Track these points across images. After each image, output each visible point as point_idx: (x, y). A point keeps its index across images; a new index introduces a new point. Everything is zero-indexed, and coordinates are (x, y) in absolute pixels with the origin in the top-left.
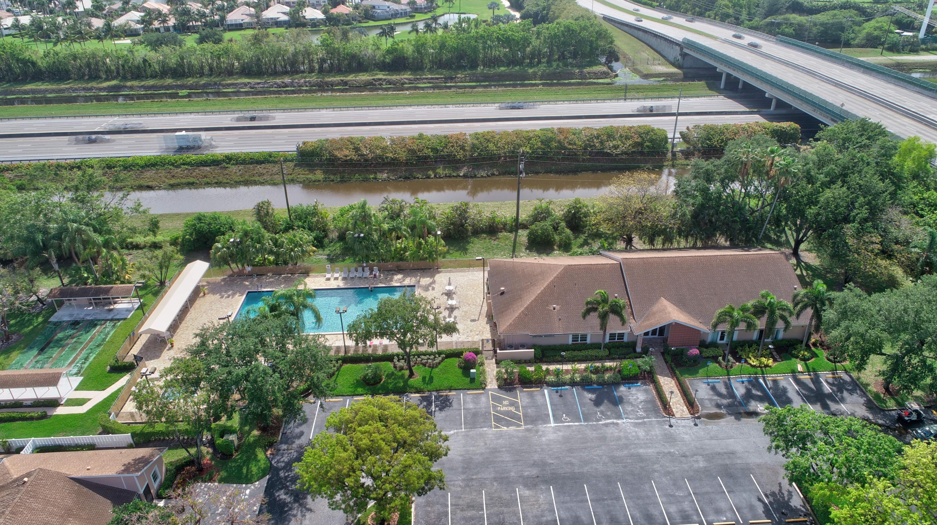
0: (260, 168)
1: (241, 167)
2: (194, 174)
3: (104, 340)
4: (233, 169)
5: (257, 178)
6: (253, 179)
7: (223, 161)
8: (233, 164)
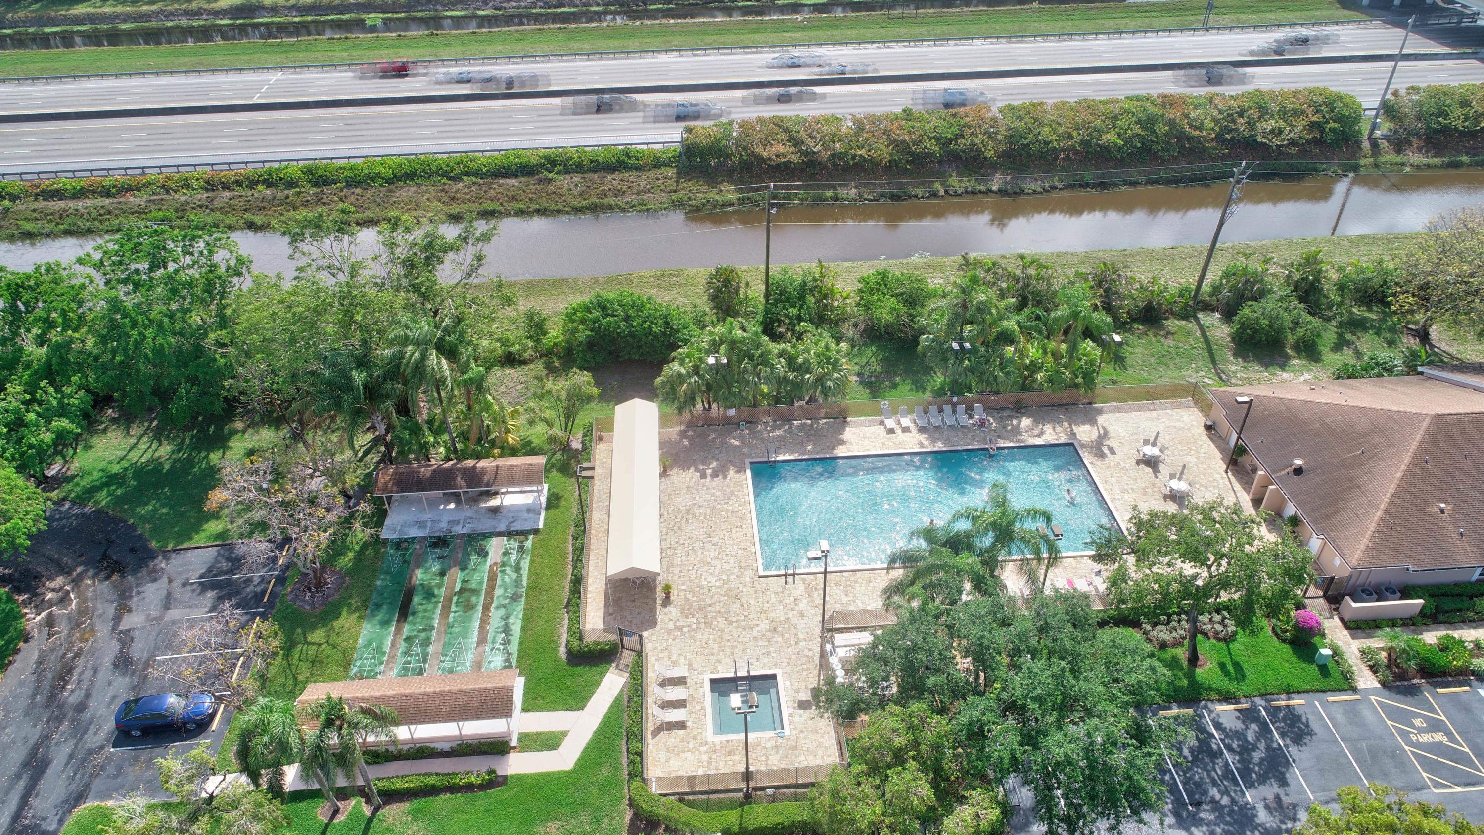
0: (613, 180)
1: (577, 178)
2: (492, 193)
3: (518, 582)
4: (563, 182)
5: (612, 201)
6: (605, 201)
7: (541, 166)
8: (559, 172)
